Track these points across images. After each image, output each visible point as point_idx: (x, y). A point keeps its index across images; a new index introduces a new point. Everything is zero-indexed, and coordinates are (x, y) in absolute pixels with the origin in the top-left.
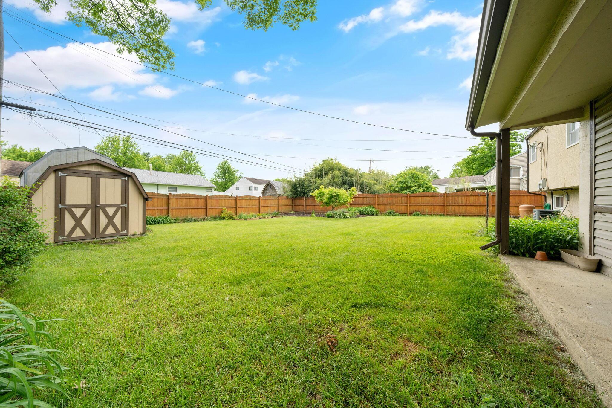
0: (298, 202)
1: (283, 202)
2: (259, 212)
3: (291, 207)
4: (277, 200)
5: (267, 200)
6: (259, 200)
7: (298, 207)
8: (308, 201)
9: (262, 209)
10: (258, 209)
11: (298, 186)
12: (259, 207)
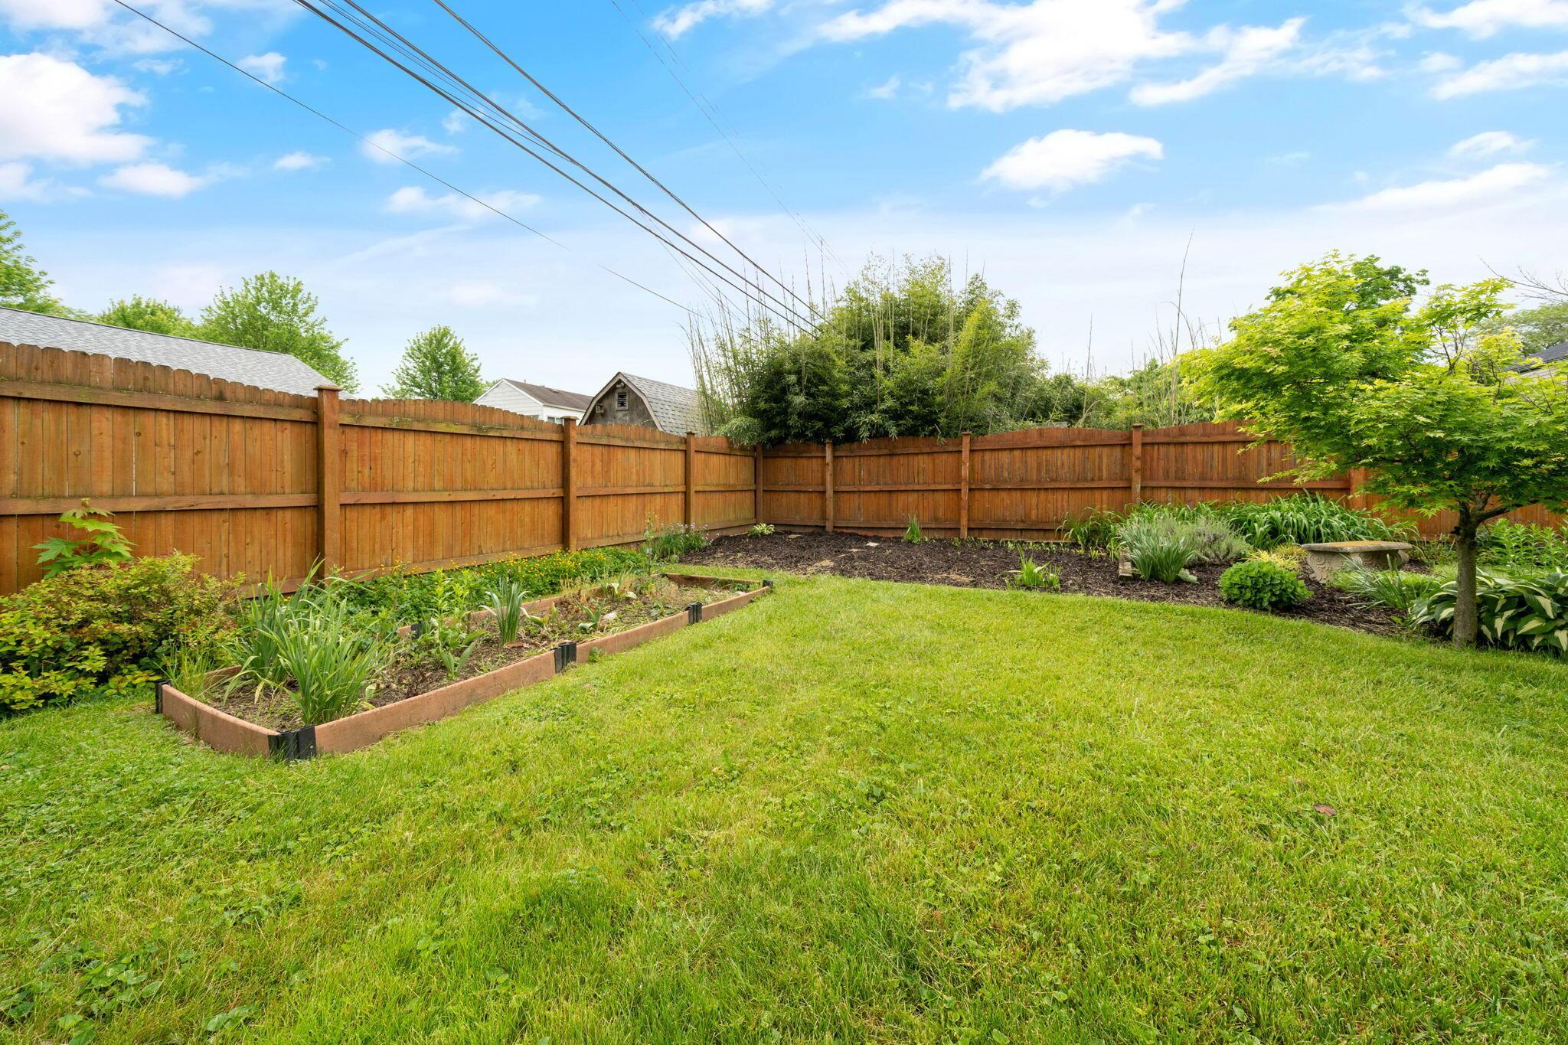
0: (786, 469)
1: (712, 471)
2: (564, 540)
3: (748, 498)
4: (680, 457)
5: (619, 454)
6: (563, 444)
7: (784, 499)
8: (847, 464)
9: (582, 515)
10: (549, 513)
11: (793, 378)
12: (564, 501)
